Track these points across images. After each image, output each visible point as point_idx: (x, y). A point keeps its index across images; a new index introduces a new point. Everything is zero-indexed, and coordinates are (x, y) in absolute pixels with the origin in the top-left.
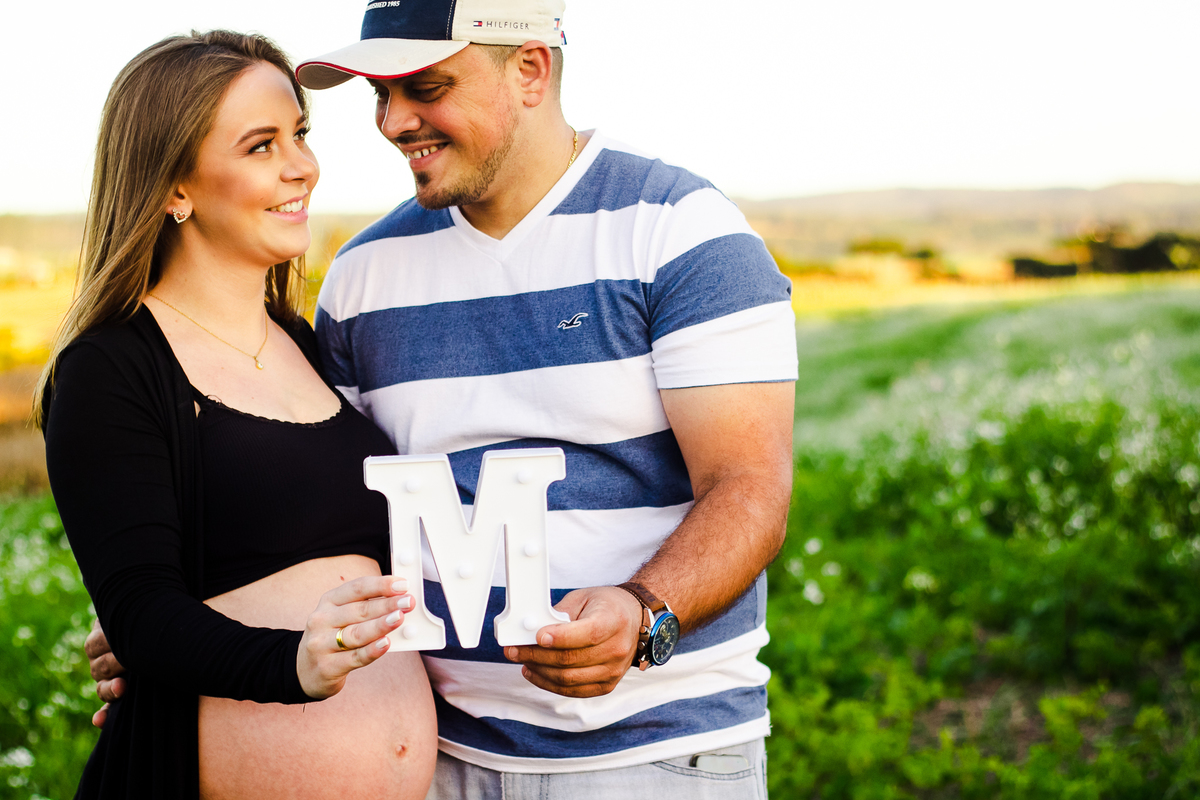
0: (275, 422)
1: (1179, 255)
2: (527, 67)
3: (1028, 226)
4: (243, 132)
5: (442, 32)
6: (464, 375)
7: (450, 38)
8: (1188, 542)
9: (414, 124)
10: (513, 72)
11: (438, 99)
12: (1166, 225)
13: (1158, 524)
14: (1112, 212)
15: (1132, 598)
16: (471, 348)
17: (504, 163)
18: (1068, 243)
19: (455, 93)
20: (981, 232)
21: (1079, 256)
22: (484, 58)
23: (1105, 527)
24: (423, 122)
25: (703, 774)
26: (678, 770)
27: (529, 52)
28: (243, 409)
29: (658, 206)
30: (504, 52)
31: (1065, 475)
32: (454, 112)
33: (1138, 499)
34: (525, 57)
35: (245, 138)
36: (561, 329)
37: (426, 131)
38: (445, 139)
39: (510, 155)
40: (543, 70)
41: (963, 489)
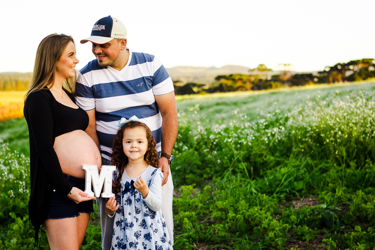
1: (195, 89)
2: (122, 43)
4: (69, 53)
5: (109, 36)
6: (119, 96)
7: (110, 37)
8: (213, 152)
9: (101, 52)
10: (120, 44)
11: (107, 48)
13: (204, 149)
15: (198, 168)
16: (119, 91)
17: (117, 60)
19: (111, 47)
22: (116, 41)
23: (191, 150)
24: (103, 51)
27: (123, 40)
29: (150, 62)
30: (119, 40)
32: (110, 50)
34: (122, 41)
35: (69, 54)
36: (138, 86)
37: (103, 53)
38: (106, 55)
39: (118, 58)
40: (125, 44)
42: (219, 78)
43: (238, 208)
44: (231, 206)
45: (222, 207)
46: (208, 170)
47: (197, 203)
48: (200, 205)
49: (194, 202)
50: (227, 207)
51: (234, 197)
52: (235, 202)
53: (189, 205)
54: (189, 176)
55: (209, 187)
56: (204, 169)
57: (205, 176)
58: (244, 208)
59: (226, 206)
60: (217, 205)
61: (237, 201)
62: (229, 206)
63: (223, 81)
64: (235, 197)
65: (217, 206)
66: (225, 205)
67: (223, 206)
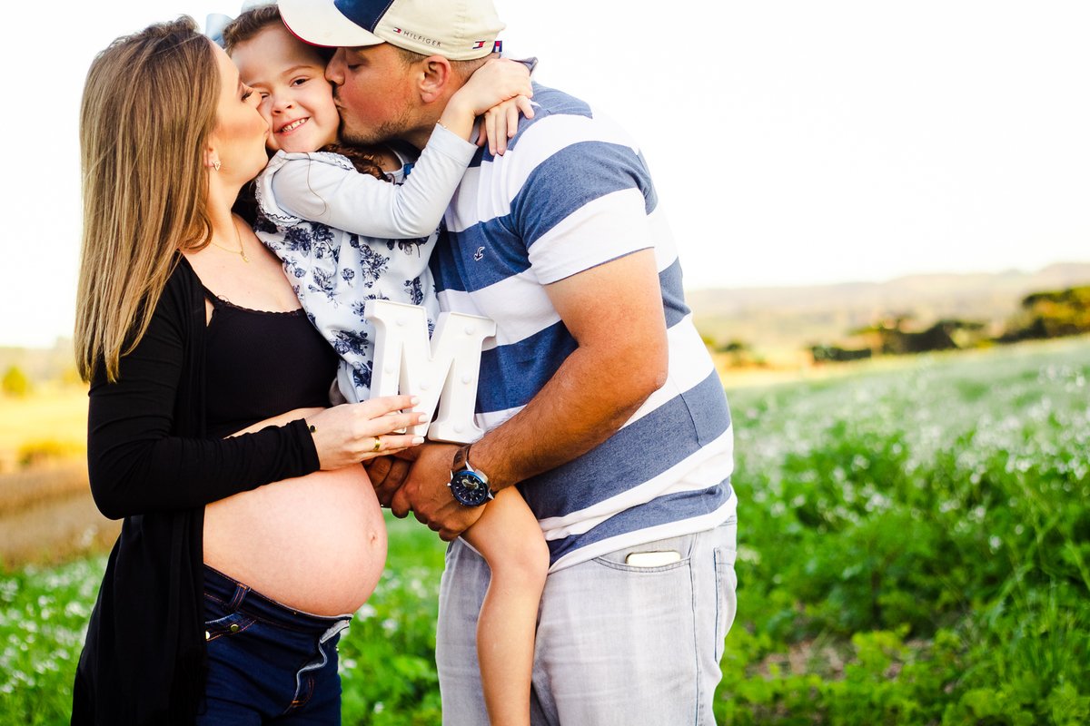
0: (269, 313)
1: (960, 337)
2: (431, 74)
3: (825, 318)
7: (372, 32)
8: (972, 512)
10: (418, 75)
12: (948, 312)
13: (944, 501)
14: (899, 303)
15: (928, 569)
18: (863, 331)
20: (784, 327)
21: (873, 341)
25: (632, 569)
26: (613, 566)
28: (246, 306)
30: (412, 57)
31: (865, 468)
33: (928, 489)
34: (429, 66)
41: (778, 490)
42: (1031, 300)
43: (1050, 712)
44: (1024, 707)
45: (990, 711)
46: (959, 574)
47: (896, 699)
48: (909, 706)
49: (886, 696)
50: (1009, 711)
51: (1037, 671)
52: (1038, 691)
53: (872, 706)
54: (892, 598)
55: (954, 637)
56: (947, 571)
57: (946, 596)
58: (1074, 713)
59: (1005, 705)
60: (971, 703)
61: (1047, 689)
62: (1017, 706)
63: (1044, 309)
64: (1040, 672)
65: (970, 710)
66: (1000, 704)
67: (995, 705)
